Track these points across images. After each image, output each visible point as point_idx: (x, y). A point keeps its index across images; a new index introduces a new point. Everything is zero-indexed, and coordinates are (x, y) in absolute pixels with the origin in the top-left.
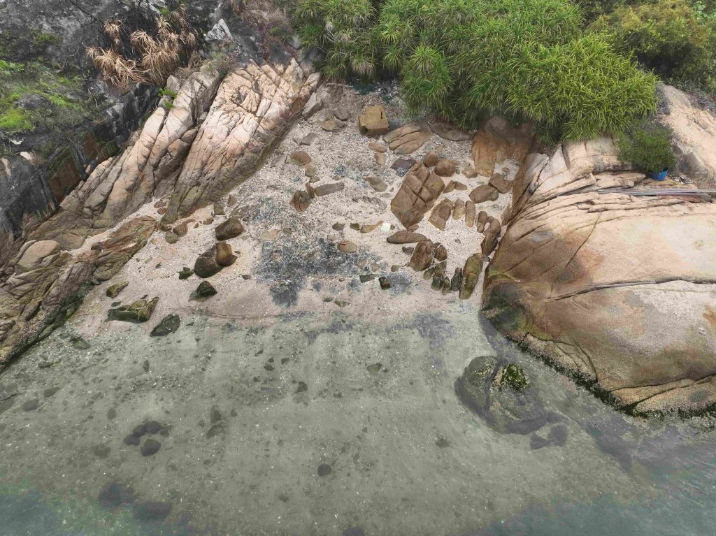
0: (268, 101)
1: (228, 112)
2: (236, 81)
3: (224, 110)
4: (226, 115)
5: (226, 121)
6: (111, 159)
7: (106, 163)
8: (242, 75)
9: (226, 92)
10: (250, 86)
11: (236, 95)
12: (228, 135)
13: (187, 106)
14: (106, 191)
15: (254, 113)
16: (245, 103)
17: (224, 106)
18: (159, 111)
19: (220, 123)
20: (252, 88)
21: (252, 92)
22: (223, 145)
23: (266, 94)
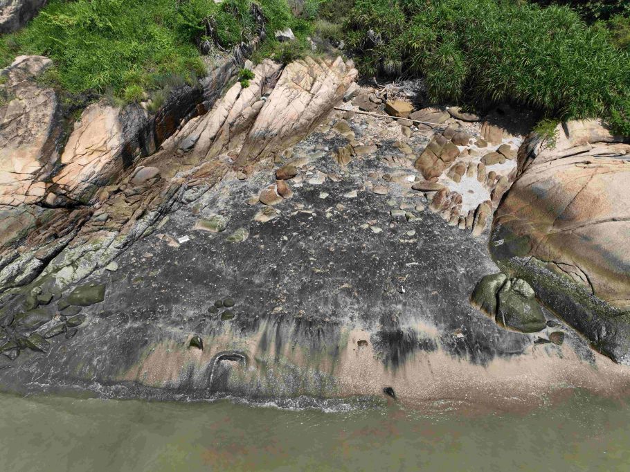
0: (320, 83)
1: (289, 88)
2: (294, 68)
3: (287, 86)
4: (288, 90)
5: (288, 94)
6: (199, 117)
7: (195, 119)
8: (301, 63)
9: (288, 74)
10: (306, 71)
11: (296, 77)
12: (288, 105)
13: (259, 82)
14: (195, 138)
15: (309, 91)
16: (302, 83)
17: (287, 84)
18: (238, 85)
19: (283, 96)
20: (308, 73)
21: (308, 75)
22: (284, 112)
23: (318, 78)
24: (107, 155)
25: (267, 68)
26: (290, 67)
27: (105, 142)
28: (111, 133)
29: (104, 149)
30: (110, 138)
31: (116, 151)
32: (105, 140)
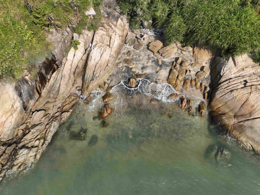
0: (114, 40)
1: (100, 47)
2: (100, 32)
3: (98, 46)
4: (99, 49)
5: (99, 51)
6: (56, 72)
8: (102, 30)
9: (97, 38)
10: (106, 34)
11: (101, 39)
13: (83, 46)
14: (58, 86)
15: (109, 46)
16: (105, 42)
18: (72, 49)
19: (97, 53)
20: (106, 35)
21: (107, 37)
22: (100, 62)
23: (112, 37)
24: (16, 112)
25: (85, 36)
26: (97, 33)
27: (12, 105)
28: (14, 99)
29: (13, 109)
30: (14, 103)
31: (20, 108)
32: (12, 104)
